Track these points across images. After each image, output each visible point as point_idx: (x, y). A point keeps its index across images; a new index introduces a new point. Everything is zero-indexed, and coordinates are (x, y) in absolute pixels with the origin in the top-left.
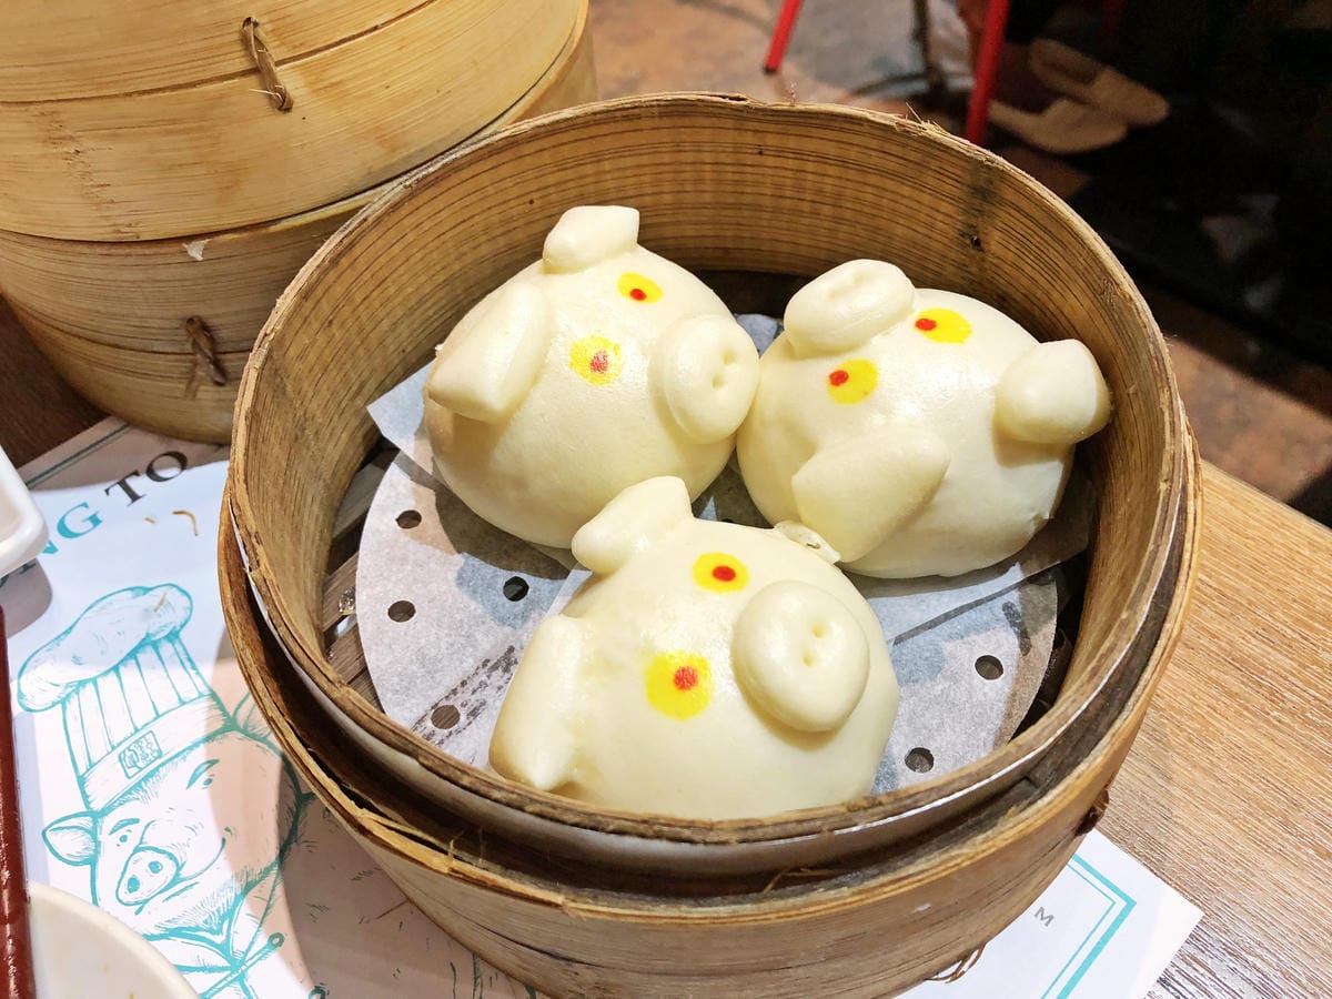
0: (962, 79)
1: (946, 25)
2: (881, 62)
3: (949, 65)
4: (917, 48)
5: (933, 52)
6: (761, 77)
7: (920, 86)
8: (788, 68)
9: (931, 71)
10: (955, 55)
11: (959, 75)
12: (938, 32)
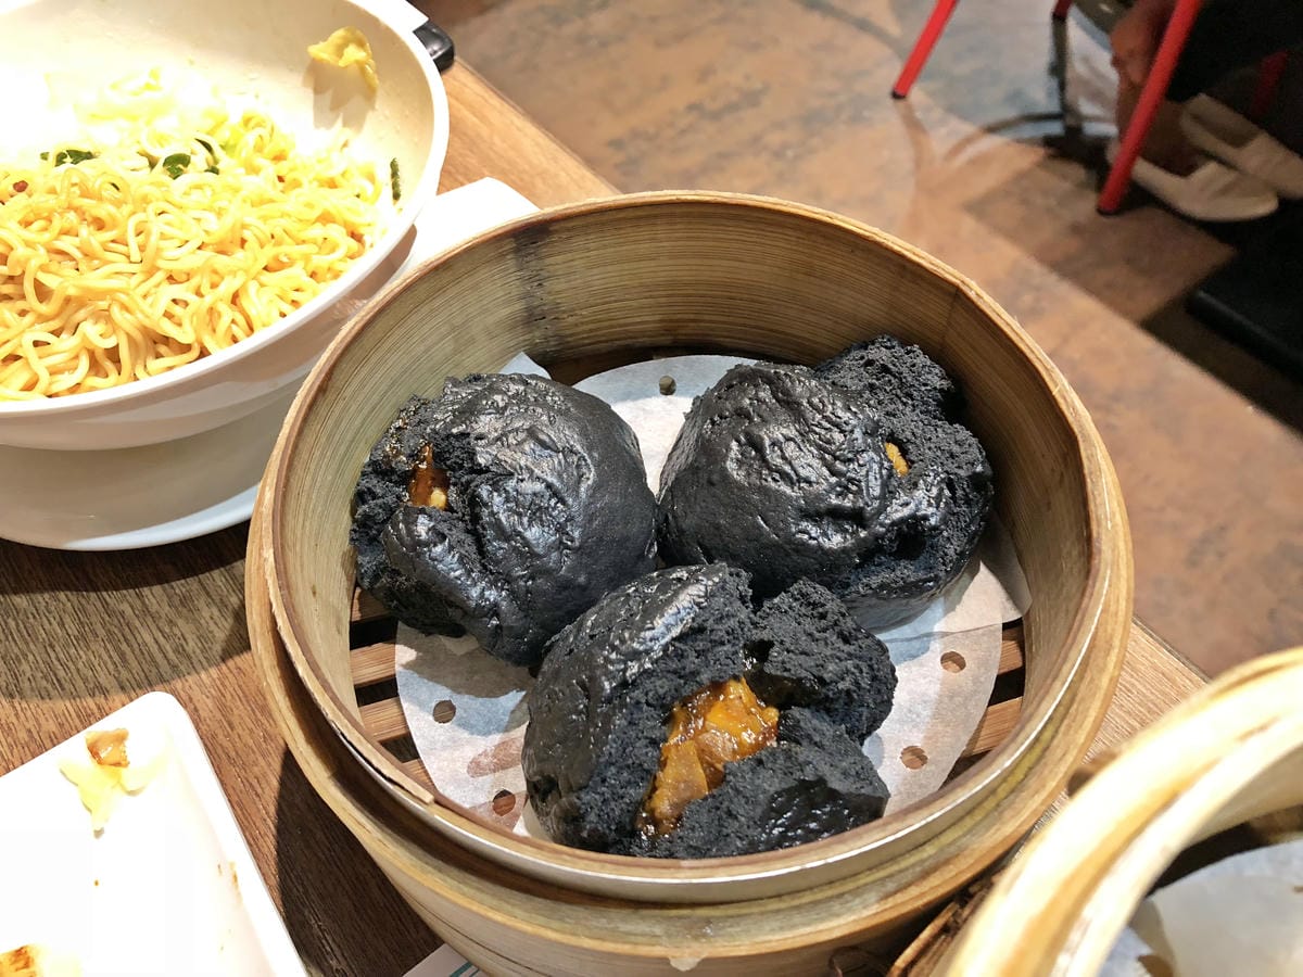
0: (1100, 124)
1: (1086, 60)
2: (1015, 96)
3: (1087, 108)
4: (1054, 83)
5: (1071, 91)
6: (890, 101)
7: (1055, 128)
8: (917, 94)
9: (1066, 111)
10: (1096, 96)
11: (1097, 119)
12: (1077, 68)
